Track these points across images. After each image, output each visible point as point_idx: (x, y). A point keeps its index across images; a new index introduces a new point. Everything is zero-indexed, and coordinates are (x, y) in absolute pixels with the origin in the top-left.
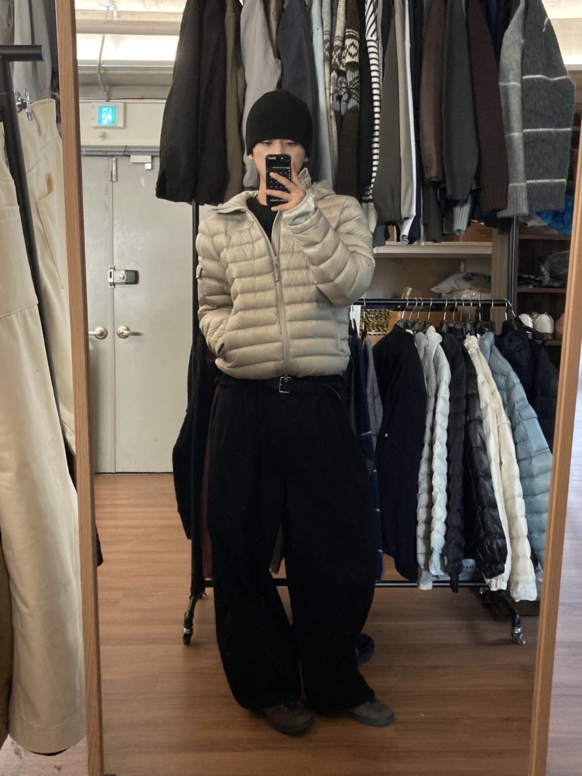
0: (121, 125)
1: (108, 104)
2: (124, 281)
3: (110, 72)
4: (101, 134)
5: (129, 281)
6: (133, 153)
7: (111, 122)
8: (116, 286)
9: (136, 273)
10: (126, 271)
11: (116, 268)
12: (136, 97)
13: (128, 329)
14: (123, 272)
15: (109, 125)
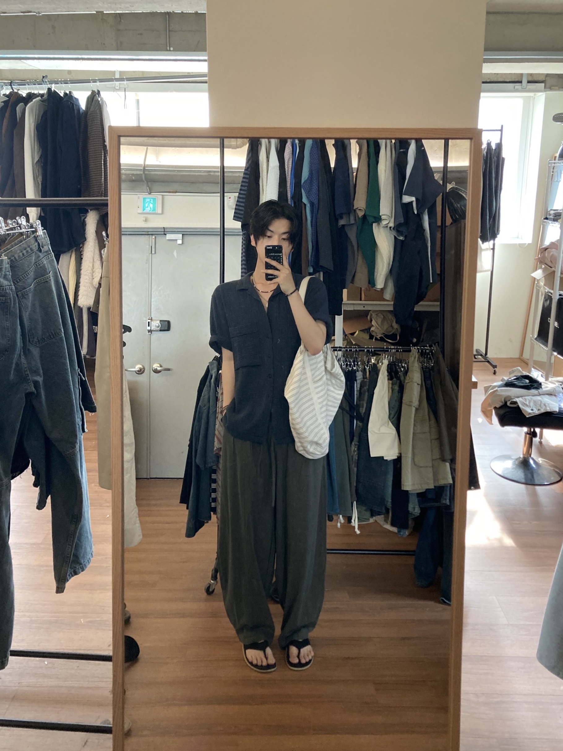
0: (160, 211)
1: (150, 196)
2: (159, 329)
3: (152, 173)
4: (144, 219)
5: (163, 329)
6: (168, 233)
7: (152, 210)
8: (153, 332)
9: (169, 322)
10: (161, 321)
11: (153, 319)
12: (171, 191)
13: (161, 366)
14: (159, 322)
15: (151, 212)
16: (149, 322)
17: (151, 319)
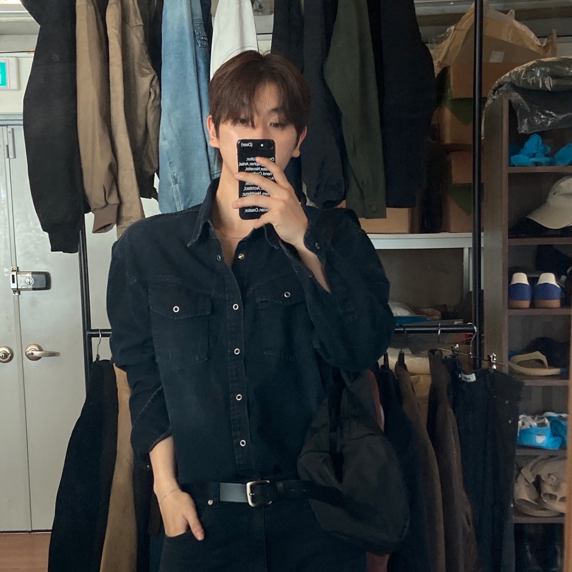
0: (14, 85)
2: (31, 286)
5: (37, 287)
8: (21, 292)
9: (47, 276)
10: (33, 273)
11: (20, 270)
12: (32, 50)
13: (40, 349)
14: (29, 275)
16: (13, 276)
17: (17, 271)
